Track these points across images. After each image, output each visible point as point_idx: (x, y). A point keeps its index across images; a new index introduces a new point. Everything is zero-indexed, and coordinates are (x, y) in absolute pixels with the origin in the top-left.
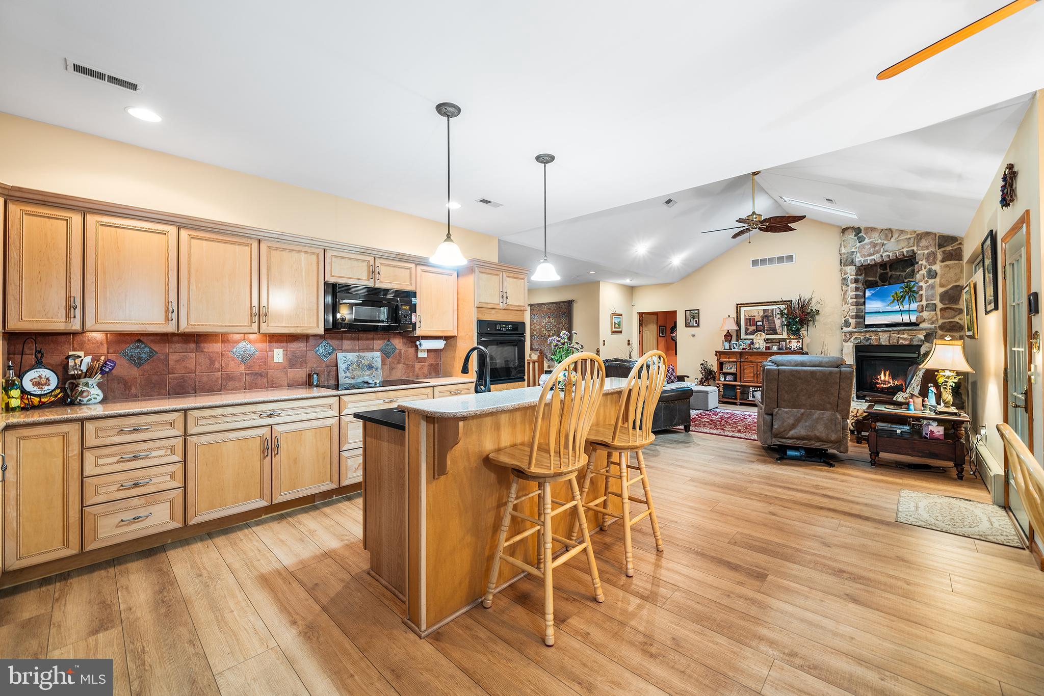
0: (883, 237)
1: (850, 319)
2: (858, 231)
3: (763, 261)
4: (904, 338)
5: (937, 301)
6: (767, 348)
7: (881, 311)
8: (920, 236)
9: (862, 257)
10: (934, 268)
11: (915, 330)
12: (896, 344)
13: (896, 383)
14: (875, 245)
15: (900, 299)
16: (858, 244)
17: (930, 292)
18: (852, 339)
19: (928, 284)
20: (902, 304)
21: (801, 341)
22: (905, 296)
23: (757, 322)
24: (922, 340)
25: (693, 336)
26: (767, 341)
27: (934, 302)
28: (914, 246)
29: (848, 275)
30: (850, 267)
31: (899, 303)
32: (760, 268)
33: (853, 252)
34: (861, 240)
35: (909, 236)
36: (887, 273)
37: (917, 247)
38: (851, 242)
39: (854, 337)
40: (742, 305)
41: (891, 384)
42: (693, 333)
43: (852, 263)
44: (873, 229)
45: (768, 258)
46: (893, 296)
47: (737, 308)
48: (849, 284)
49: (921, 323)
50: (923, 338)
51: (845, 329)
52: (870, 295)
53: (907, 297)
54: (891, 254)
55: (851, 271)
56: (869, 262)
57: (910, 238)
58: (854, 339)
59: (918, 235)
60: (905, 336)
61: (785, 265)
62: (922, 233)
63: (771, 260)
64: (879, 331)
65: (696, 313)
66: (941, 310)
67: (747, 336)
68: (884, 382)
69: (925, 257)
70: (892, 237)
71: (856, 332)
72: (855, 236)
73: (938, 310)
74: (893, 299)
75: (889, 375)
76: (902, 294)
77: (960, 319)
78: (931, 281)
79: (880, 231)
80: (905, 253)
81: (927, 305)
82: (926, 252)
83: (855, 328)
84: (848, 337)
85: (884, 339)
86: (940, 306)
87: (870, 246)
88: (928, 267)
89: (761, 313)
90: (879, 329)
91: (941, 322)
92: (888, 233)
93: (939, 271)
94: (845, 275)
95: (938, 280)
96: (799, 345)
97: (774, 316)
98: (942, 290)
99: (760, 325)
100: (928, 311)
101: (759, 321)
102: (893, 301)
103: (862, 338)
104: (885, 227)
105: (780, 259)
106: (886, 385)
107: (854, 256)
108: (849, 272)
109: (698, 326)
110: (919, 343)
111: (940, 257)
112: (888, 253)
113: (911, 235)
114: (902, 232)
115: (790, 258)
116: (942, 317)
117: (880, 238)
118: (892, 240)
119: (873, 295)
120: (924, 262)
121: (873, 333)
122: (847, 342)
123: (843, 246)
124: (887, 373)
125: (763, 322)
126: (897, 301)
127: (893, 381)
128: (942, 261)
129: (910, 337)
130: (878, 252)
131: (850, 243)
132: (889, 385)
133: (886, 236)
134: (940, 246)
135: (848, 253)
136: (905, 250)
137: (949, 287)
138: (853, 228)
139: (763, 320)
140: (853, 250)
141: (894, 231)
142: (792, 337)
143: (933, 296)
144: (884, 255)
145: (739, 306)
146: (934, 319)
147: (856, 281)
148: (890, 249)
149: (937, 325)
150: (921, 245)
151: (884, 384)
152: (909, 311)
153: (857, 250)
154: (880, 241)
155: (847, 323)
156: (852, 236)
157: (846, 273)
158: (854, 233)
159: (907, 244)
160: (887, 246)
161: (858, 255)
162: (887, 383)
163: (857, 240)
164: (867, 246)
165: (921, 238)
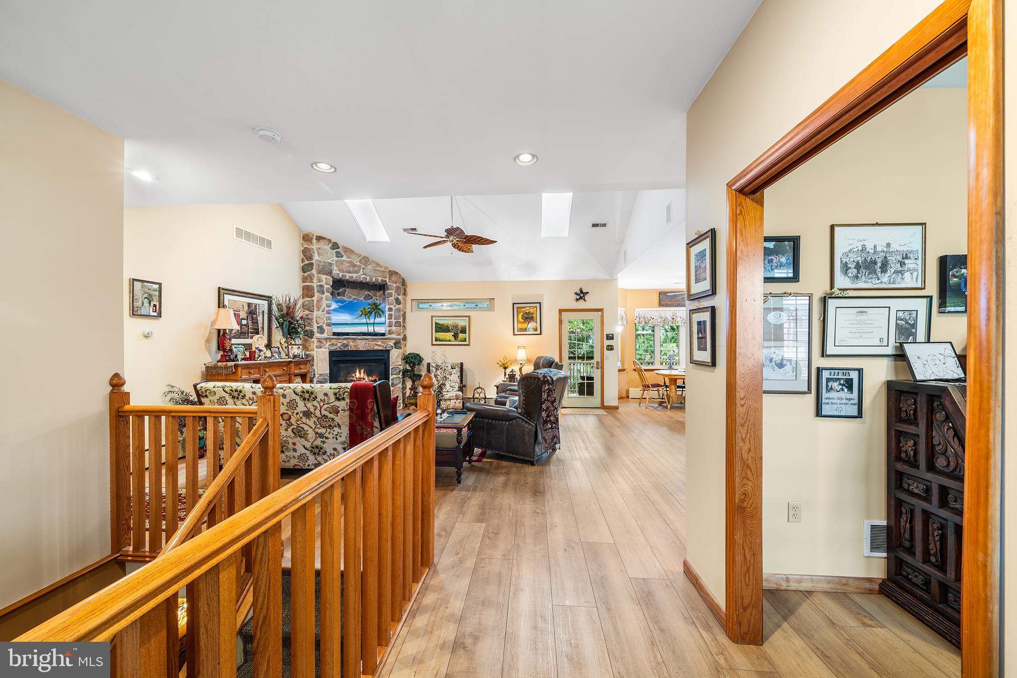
0: (362, 262)
2: (335, 246)
3: (247, 235)
4: (377, 345)
7: (349, 323)
8: (393, 273)
9: (339, 270)
10: (400, 297)
11: (387, 339)
12: (372, 349)
14: (354, 266)
15: (367, 314)
16: (336, 259)
18: (327, 346)
22: (371, 312)
23: (242, 319)
24: (392, 347)
25: (147, 336)
27: (400, 321)
28: (386, 278)
30: (326, 276)
31: (367, 317)
32: (243, 242)
34: (339, 255)
35: (382, 269)
37: (389, 279)
38: (329, 253)
40: (227, 292)
41: (366, 380)
42: (147, 330)
43: (330, 273)
44: (352, 251)
45: (251, 232)
46: (361, 311)
47: (220, 294)
48: (324, 292)
49: (391, 334)
50: (393, 345)
51: (316, 335)
52: (338, 307)
53: (373, 313)
54: (368, 278)
55: (326, 281)
56: (347, 278)
57: (384, 271)
58: (329, 345)
59: (390, 271)
60: (379, 343)
61: (264, 250)
62: (393, 271)
63: (254, 238)
64: (357, 339)
65: (155, 290)
66: (403, 326)
68: (360, 379)
69: (394, 288)
70: (370, 264)
71: (333, 339)
72: (332, 249)
73: (401, 326)
74: (361, 313)
75: (364, 372)
76: (369, 310)
77: (406, 333)
78: (398, 306)
79: (359, 256)
81: (396, 323)
82: (395, 285)
83: (332, 335)
84: (325, 343)
85: (360, 345)
87: (349, 265)
88: (396, 296)
89: (246, 308)
90: (359, 337)
91: (402, 334)
92: (366, 260)
93: (401, 300)
95: (401, 306)
97: (258, 314)
98: (402, 313)
99: (245, 325)
100: (395, 326)
102: (361, 315)
103: (339, 345)
104: (363, 254)
105: (262, 241)
107: (333, 268)
108: (324, 280)
109: (160, 315)
110: (390, 349)
111: (402, 291)
112: (365, 276)
113: (385, 269)
114: (378, 265)
115: (269, 244)
117: (360, 262)
118: (369, 267)
119: (340, 307)
120: (393, 292)
121: (351, 340)
122: (321, 347)
124: (362, 371)
126: (365, 315)
127: (368, 377)
128: (403, 295)
129: (382, 344)
130: (356, 272)
131: (327, 254)
133: (366, 262)
135: (325, 262)
136: (380, 279)
138: (329, 241)
139: (247, 317)
140: (329, 261)
141: (371, 260)
143: (399, 316)
144: (362, 277)
145: (222, 291)
146: (400, 332)
147: (330, 291)
148: (368, 273)
149: (401, 337)
150: (392, 279)
152: (374, 323)
153: (334, 263)
154: (358, 263)
155: (321, 330)
156: (328, 247)
157: (320, 280)
158: (330, 246)
159: (382, 274)
160: (365, 271)
161: (335, 268)
162: (362, 380)
163: (335, 254)
164: (345, 264)
165: (392, 274)
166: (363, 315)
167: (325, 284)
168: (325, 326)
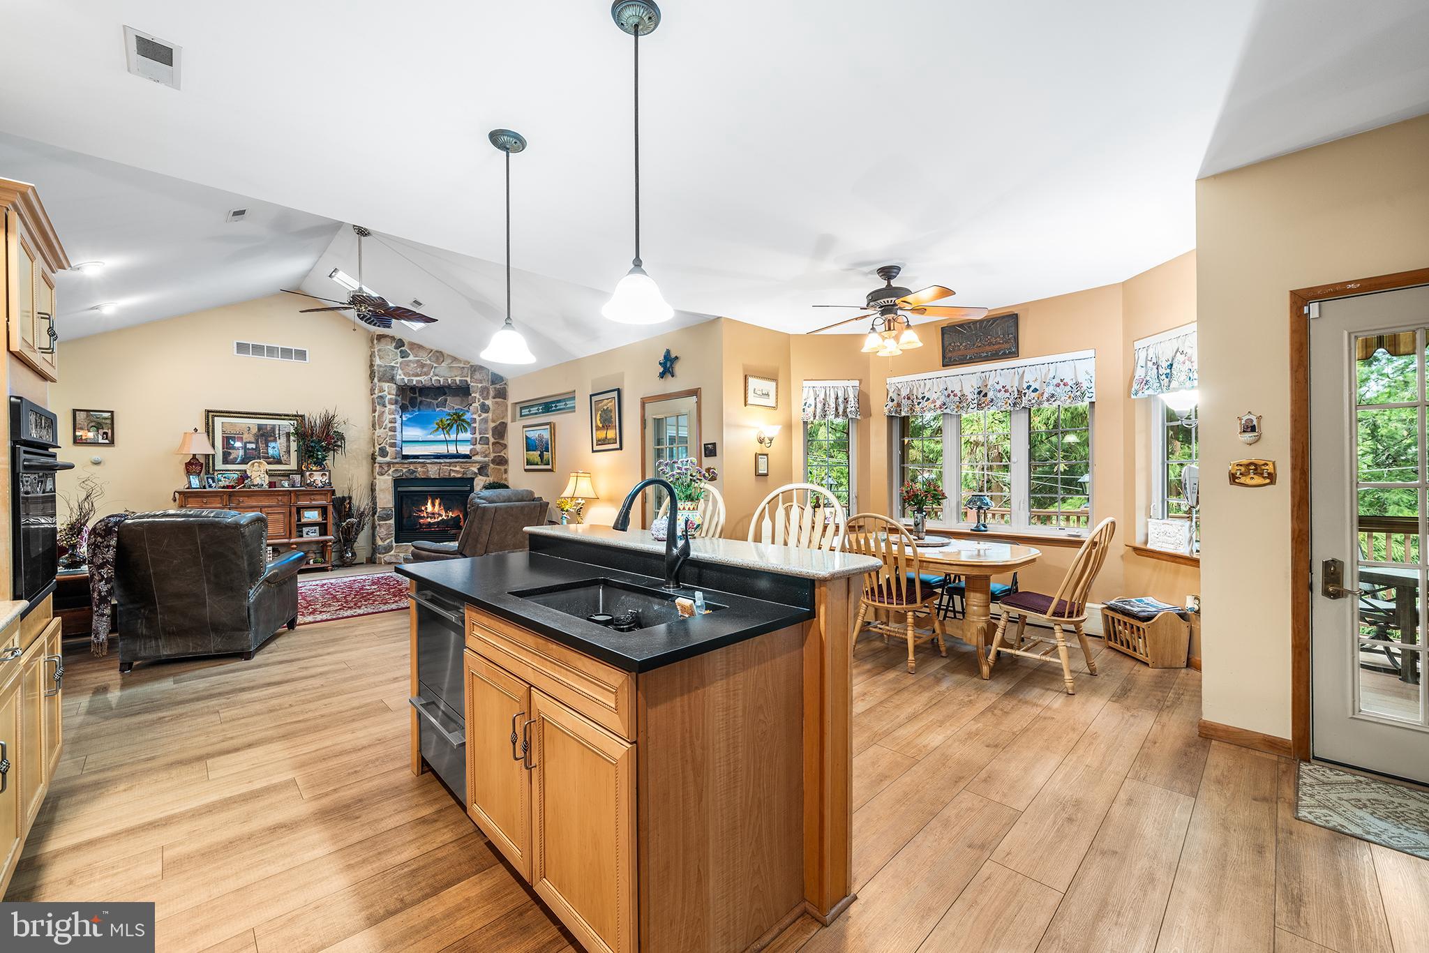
0: (433, 359)
1: (387, 447)
2: (399, 343)
3: (258, 349)
4: (457, 471)
5: (489, 435)
6: (271, 484)
8: (475, 369)
9: (404, 374)
10: (487, 402)
11: (470, 463)
12: (448, 477)
13: (450, 514)
14: (423, 366)
15: (446, 428)
16: (400, 360)
17: (483, 426)
18: (390, 472)
19: (481, 417)
20: (448, 433)
21: (327, 473)
22: (452, 425)
23: (246, 443)
24: (475, 473)
25: (97, 463)
26: (270, 473)
27: (487, 436)
28: (467, 377)
29: (386, 393)
30: (389, 384)
31: (445, 432)
32: (250, 358)
33: (393, 366)
34: (404, 355)
35: (462, 365)
36: (416, 398)
37: (471, 379)
38: (390, 354)
39: (392, 469)
40: (218, 414)
41: (444, 517)
42: (96, 457)
43: (392, 379)
44: (420, 347)
45: (265, 345)
46: (437, 424)
47: (207, 417)
48: (387, 405)
49: (474, 455)
50: (477, 471)
51: (379, 459)
53: (455, 426)
54: (442, 380)
55: (389, 390)
56: (414, 383)
57: (463, 367)
58: (393, 472)
59: (472, 366)
60: (458, 468)
61: (294, 362)
62: (477, 366)
63: (271, 351)
64: (428, 463)
65: (106, 419)
66: (493, 444)
67: (227, 465)
69: (479, 391)
70: (443, 361)
71: (397, 463)
72: (396, 348)
73: (490, 443)
74: (437, 426)
75: (439, 506)
76: (448, 422)
77: (505, 454)
78: (484, 415)
79: (429, 351)
80: (458, 383)
81: (480, 438)
82: (480, 385)
83: (396, 458)
84: (386, 469)
85: (433, 471)
86: (492, 440)
87: (416, 365)
88: (482, 401)
89: (255, 430)
90: (428, 461)
91: (492, 455)
92: (439, 356)
93: (491, 406)
94: (380, 392)
95: (490, 415)
96: (325, 479)
97: (277, 436)
98: (493, 425)
100: (481, 444)
101: (250, 443)
102: (437, 429)
103: (404, 470)
104: (435, 348)
105: (286, 353)
106: (435, 518)
107: (395, 372)
108: (386, 389)
109: (112, 443)
110: (473, 476)
111: (492, 393)
112: (438, 378)
113: (464, 364)
114: (455, 359)
115: (301, 355)
116: (494, 452)
117: (430, 360)
118: (443, 364)
120: (477, 395)
121: (420, 465)
122: (382, 475)
123: (377, 357)
124: (436, 504)
125: (257, 443)
126: (443, 429)
127: (446, 513)
128: (494, 398)
129: (462, 470)
130: (426, 374)
132: (440, 518)
133: (438, 358)
134: (493, 383)
135: (386, 366)
136: (458, 379)
137: (498, 423)
138: (392, 338)
139: (257, 440)
140: (392, 364)
141: (445, 355)
142: (314, 469)
143: (486, 430)
144: (433, 379)
145: (211, 414)
146: (487, 452)
147: (396, 402)
148: (442, 373)
149: (490, 459)
150: (475, 377)
151: (431, 518)
152: (456, 441)
153: (398, 365)
154: (428, 362)
155: (383, 453)
156: (391, 347)
157: (381, 390)
158: (394, 344)
159: (460, 372)
160: (437, 370)
161: (400, 372)
162: (436, 516)
163: (399, 354)
164: (412, 364)
165: (475, 371)
166: (441, 429)
167: (387, 394)
168: (388, 449)
